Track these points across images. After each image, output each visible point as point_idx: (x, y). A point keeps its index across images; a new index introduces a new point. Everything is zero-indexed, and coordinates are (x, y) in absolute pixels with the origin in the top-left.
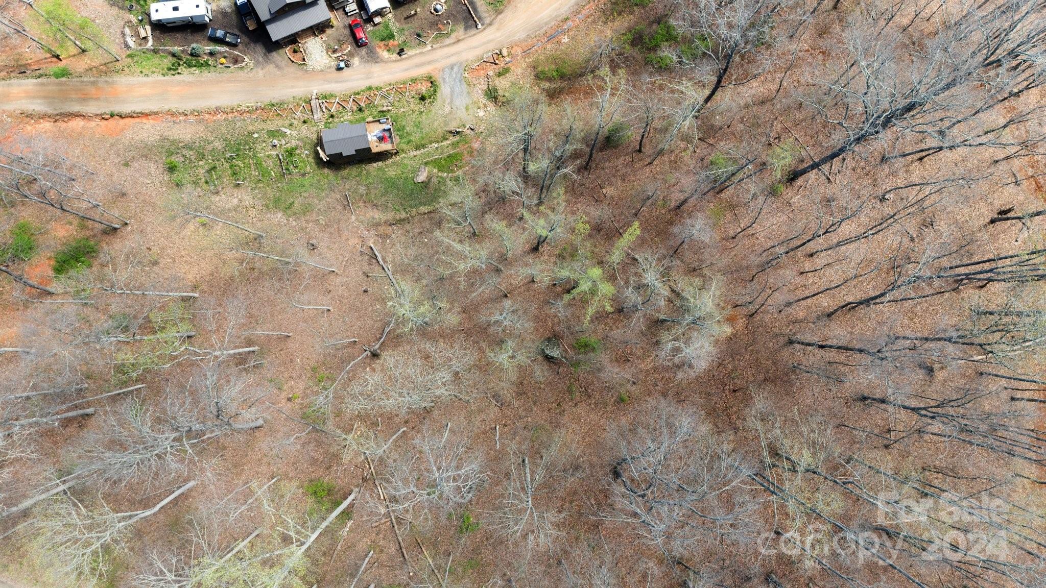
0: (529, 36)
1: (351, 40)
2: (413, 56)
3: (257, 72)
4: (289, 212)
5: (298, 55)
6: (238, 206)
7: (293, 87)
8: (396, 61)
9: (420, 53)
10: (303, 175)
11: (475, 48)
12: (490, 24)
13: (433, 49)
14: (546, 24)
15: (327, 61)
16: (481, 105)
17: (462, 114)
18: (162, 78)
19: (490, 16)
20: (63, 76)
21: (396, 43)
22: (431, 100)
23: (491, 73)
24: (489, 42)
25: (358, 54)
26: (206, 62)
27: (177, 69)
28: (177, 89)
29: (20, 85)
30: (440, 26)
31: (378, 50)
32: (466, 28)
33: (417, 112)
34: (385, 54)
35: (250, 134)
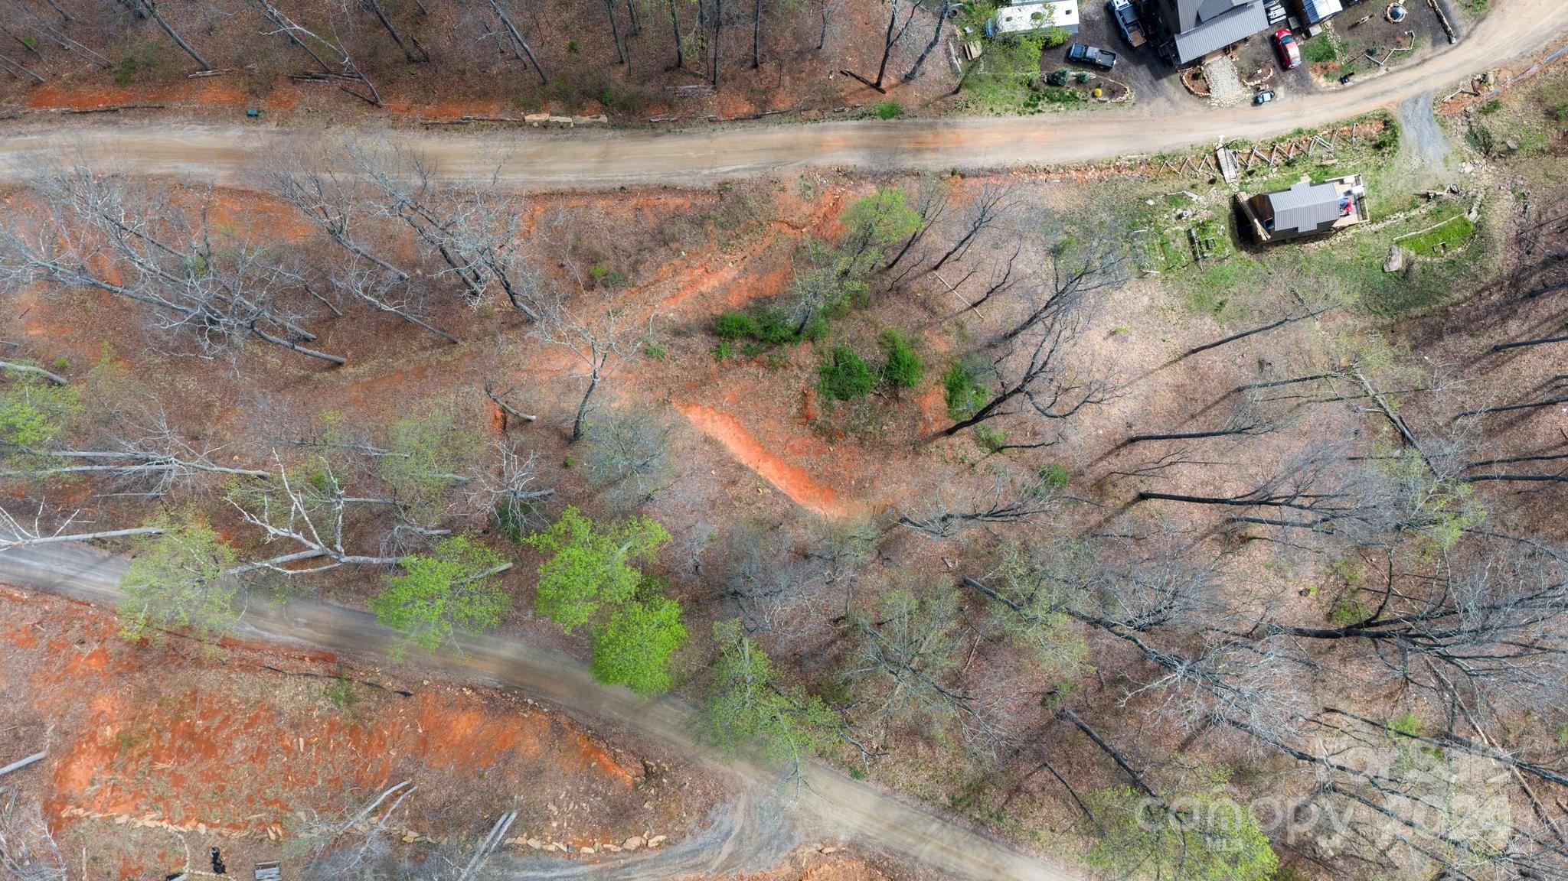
0: (1522, 55)
1: (1273, 60)
2: (1361, 83)
3: (1141, 109)
4: (1219, 316)
5: (1200, 83)
6: (1151, 307)
7: (1190, 130)
8: (1336, 91)
9: (1371, 79)
10: (1221, 260)
11: (1446, 71)
12: (1468, 37)
13: (1389, 73)
14: (1548, 36)
15: (1240, 92)
16: (1466, 156)
17: (1438, 170)
18: (1018, 118)
19: (1467, 25)
20: (892, 115)
21: (1337, 64)
22: (1392, 148)
23: (1471, 109)
24: (1466, 62)
25: (1283, 81)
26: (1073, 94)
27: (1037, 105)
28: (1036, 134)
29: (836, 128)
30: (1399, 39)
31: (1312, 75)
32: (1435, 43)
33: (1373, 167)
34: (1321, 81)
35: (1143, 200)
